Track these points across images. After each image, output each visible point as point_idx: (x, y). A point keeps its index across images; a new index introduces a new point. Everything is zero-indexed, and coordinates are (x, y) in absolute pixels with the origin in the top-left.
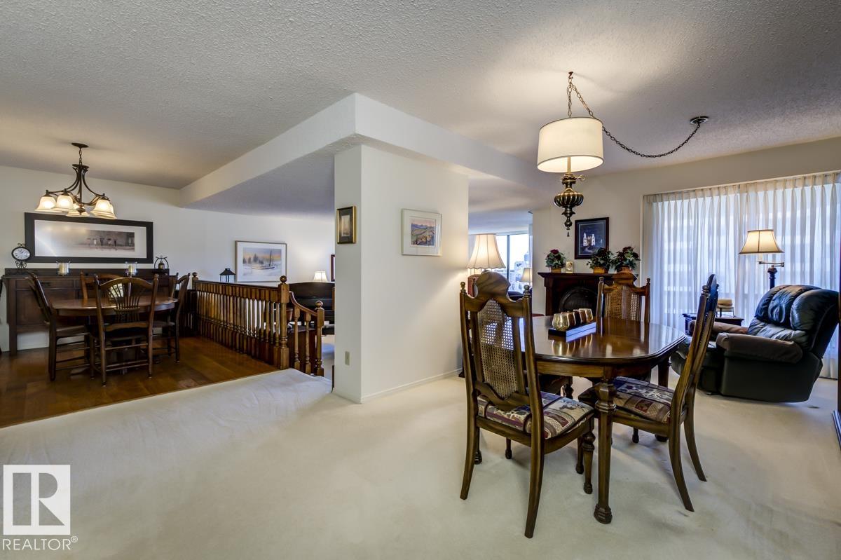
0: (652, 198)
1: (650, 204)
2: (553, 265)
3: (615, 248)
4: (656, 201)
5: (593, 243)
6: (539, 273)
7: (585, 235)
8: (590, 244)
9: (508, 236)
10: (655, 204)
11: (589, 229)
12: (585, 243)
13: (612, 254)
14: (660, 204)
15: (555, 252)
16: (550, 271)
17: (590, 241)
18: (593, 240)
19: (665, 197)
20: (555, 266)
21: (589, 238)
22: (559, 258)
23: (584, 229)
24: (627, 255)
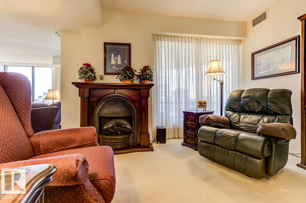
0: (157, 37)
1: (154, 40)
2: (87, 77)
3: (137, 66)
4: (158, 40)
5: (119, 63)
6: (73, 83)
7: (112, 55)
8: (117, 63)
9: (33, 67)
10: (157, 42)
11: (116, 51)
12: (113, 62)
13: (136, 71)
14: (160, 42)
15: (88, 65)
16: (84, 82)
17: (116, 60)
18: (119, 60)
20: (89, 78)
21: (116, 58)
22: (92, 71)
23: (112, 50)
24: (148, 72)
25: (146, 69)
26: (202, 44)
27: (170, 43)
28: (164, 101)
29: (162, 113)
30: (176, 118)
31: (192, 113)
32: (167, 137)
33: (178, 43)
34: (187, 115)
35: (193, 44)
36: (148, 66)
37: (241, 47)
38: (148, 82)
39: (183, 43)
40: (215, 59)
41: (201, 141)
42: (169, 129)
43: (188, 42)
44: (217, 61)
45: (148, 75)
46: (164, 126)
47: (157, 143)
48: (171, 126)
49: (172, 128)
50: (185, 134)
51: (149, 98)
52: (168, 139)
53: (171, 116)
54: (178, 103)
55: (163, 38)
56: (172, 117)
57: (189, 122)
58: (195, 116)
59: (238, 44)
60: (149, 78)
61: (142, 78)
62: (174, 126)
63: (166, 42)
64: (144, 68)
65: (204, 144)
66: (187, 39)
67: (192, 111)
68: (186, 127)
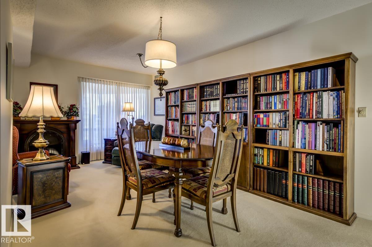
0: (81, 79)
1: (79, 81)
2: (16, 114)
4: (83, 81)
10: (82, 83)
19: (90, 80)
20: (18, 114)
22: (21, 108)
24: (74, 109)
25: (72, 106)
26: (121, 87)
27: (94, 84)
28: (88, 127)
29: (87, 141)
30: (99, 144)
31: (110, 140)
32: (91, 160)
33: (101, 85)
34: (107, 141)
35: (114, 86)
36: (75, 105)
37: (149, 91)
38: (75, 118)
39: (105, 85)
40: (128, 102)
41: (114, 156)
42: (93, 153)
43: (110, 85)
44: (129, 104)
45: (75, 112)
46: (88, 151)
47: (82, 164)
48: (94, 151)
49: (95, 152)
50: (105, 155)
51: (76, 130)
52: (92, 161)
53: (94, 142)
54: (101, 130)
55: (87, 80)
56: (96, 144)
57: (108, 146)
58: (112, 141)
59: (148, 89)
60: (76, 114)
61: (70, 115)
62: (97, 151)
63: (91, 84)
64: (70, 106)
65: (115, 158)
66: (108, 83)
67: (111, 138)
68: (106, 150)
